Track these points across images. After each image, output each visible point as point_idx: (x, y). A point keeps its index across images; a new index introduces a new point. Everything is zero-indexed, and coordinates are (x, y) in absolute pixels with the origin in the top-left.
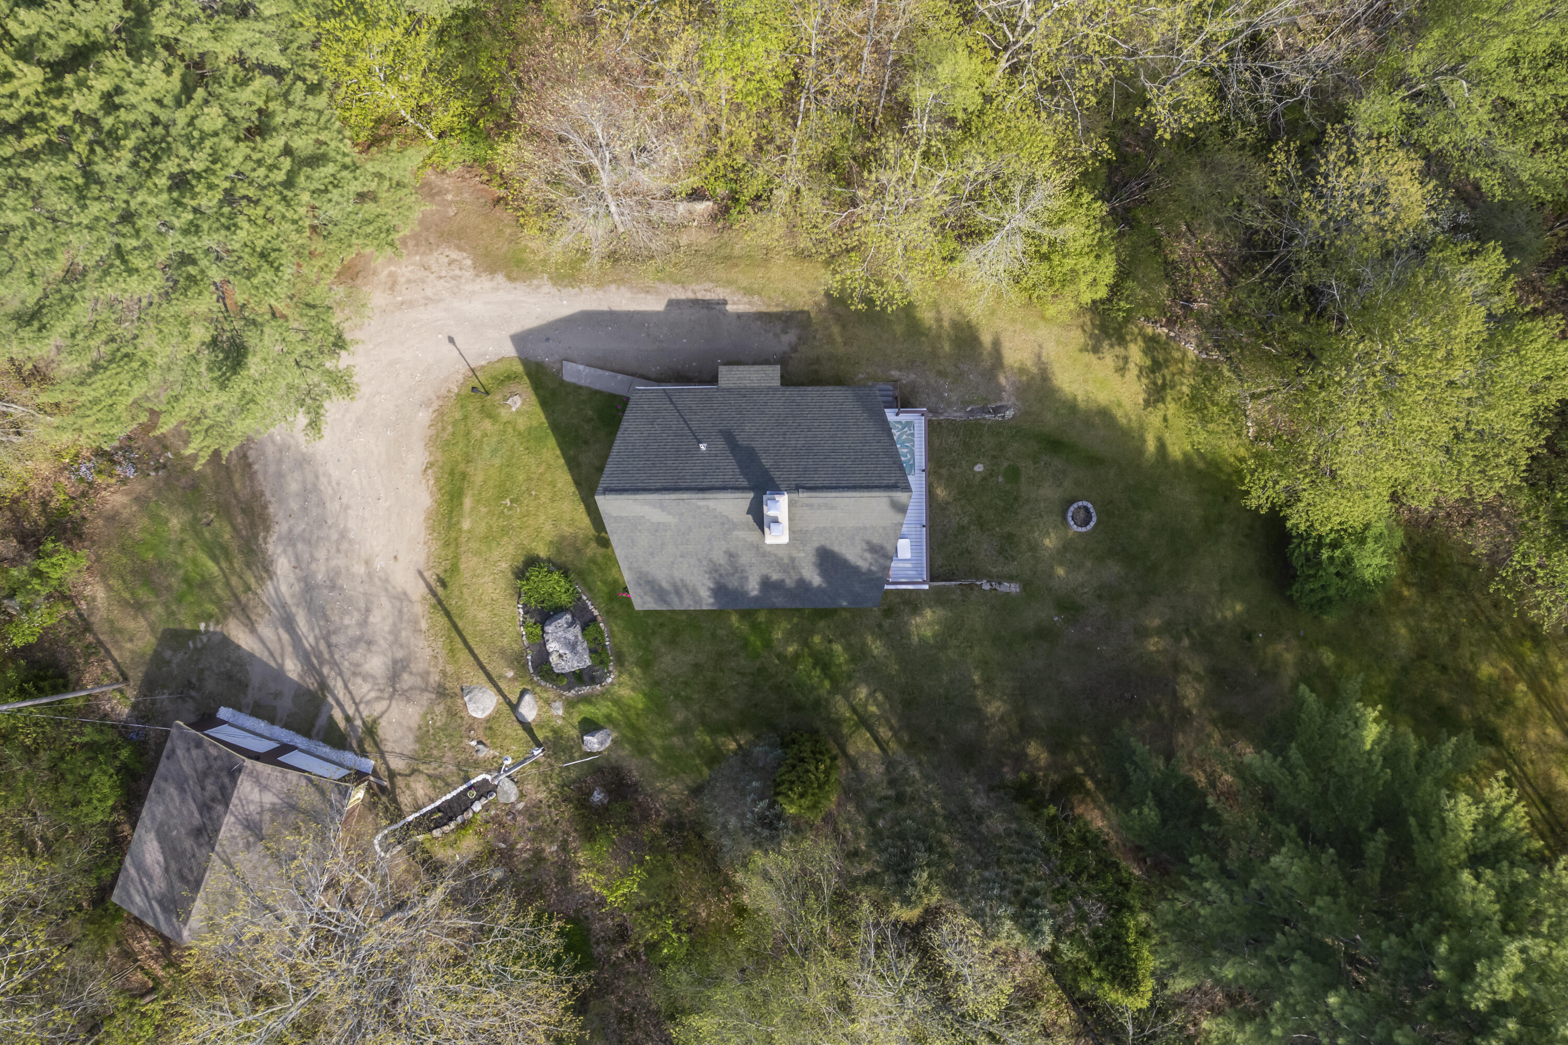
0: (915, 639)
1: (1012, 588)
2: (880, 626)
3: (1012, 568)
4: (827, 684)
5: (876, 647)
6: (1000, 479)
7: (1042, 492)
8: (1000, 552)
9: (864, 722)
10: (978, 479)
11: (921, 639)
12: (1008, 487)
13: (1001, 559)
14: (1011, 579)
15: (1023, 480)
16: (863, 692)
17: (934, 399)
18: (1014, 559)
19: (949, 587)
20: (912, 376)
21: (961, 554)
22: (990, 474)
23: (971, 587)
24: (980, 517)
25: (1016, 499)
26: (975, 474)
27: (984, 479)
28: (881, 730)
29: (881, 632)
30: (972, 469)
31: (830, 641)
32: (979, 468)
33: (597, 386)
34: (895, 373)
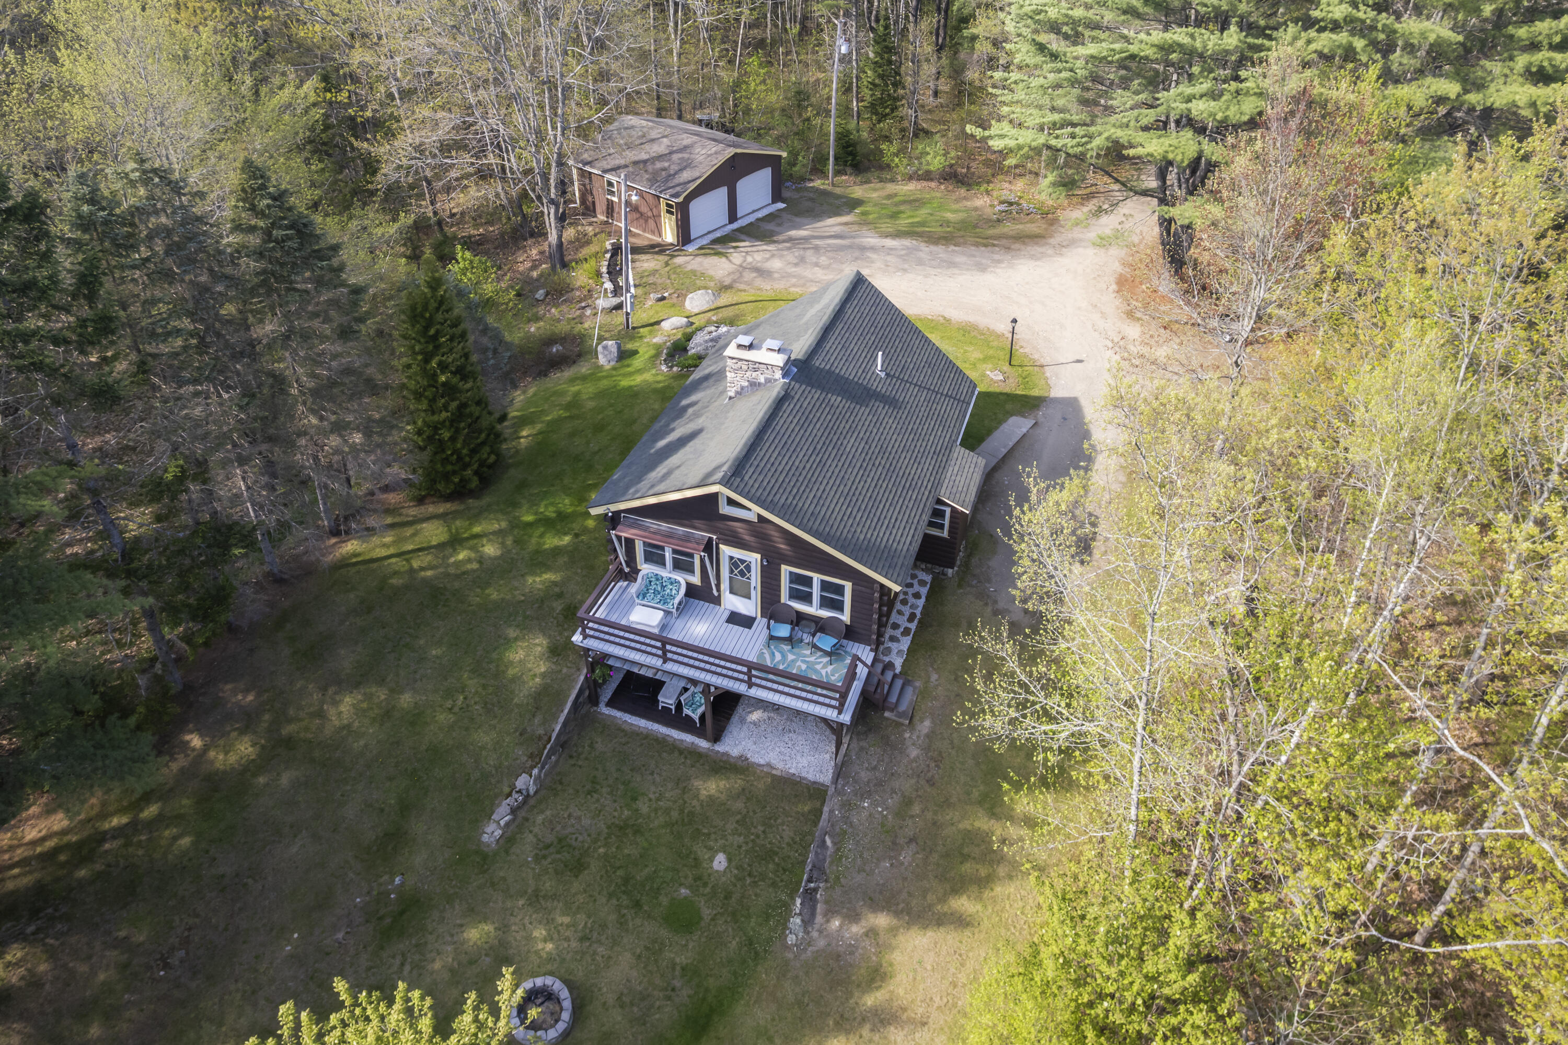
0: (512, 633)
1: (492, 833)
2: (560, 596)
3: (526, 848)
4: (529, 518)
5: (539, 581)
6: (684, 891)
7: (626, 958)
8: (562, 843)
9: (455, 542)
10: (704, 855)
11: (508, 643)
12: (664, 900)
13: (550, 838)
14: (509, 840)
15: (664, 933)
16: (490, 550)
17: (864, 775)
18: (538, 859)
19: (555, 718)
20: (914, 753)
21: (594, 781)
22: (700, 879)
23: (535, 757)
24: (638, 831)
25: (637, 905)
26: (714, 852)
27: (697, 862)
28: (429, 558)
29: (554, 593)
30: (723, 849)
31: (577, 535)
32: (720, 862)
33: (997, 434)
34: (925, 726)
